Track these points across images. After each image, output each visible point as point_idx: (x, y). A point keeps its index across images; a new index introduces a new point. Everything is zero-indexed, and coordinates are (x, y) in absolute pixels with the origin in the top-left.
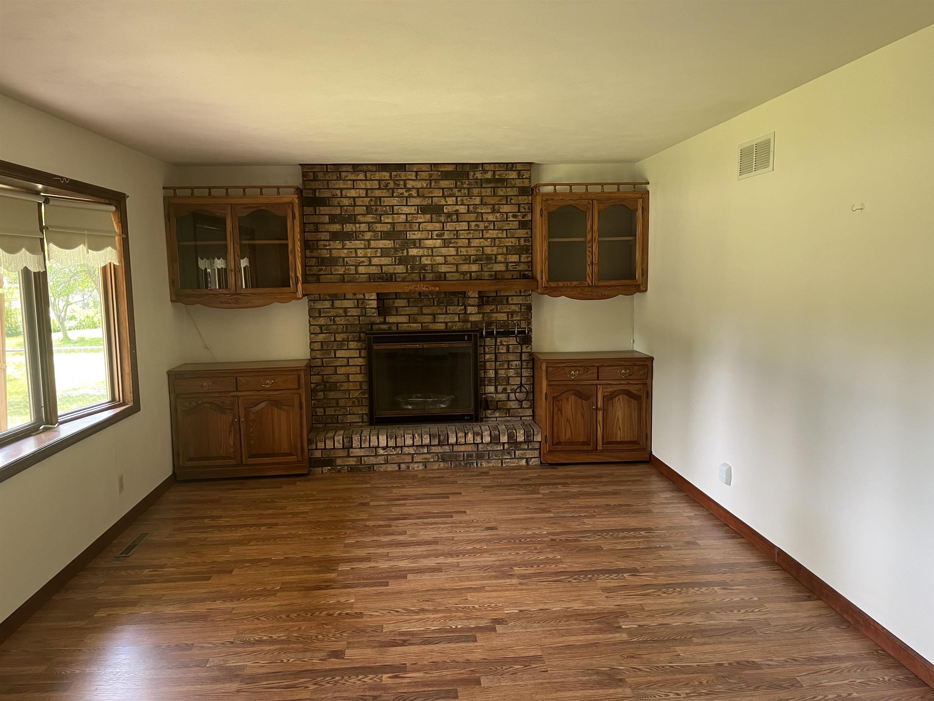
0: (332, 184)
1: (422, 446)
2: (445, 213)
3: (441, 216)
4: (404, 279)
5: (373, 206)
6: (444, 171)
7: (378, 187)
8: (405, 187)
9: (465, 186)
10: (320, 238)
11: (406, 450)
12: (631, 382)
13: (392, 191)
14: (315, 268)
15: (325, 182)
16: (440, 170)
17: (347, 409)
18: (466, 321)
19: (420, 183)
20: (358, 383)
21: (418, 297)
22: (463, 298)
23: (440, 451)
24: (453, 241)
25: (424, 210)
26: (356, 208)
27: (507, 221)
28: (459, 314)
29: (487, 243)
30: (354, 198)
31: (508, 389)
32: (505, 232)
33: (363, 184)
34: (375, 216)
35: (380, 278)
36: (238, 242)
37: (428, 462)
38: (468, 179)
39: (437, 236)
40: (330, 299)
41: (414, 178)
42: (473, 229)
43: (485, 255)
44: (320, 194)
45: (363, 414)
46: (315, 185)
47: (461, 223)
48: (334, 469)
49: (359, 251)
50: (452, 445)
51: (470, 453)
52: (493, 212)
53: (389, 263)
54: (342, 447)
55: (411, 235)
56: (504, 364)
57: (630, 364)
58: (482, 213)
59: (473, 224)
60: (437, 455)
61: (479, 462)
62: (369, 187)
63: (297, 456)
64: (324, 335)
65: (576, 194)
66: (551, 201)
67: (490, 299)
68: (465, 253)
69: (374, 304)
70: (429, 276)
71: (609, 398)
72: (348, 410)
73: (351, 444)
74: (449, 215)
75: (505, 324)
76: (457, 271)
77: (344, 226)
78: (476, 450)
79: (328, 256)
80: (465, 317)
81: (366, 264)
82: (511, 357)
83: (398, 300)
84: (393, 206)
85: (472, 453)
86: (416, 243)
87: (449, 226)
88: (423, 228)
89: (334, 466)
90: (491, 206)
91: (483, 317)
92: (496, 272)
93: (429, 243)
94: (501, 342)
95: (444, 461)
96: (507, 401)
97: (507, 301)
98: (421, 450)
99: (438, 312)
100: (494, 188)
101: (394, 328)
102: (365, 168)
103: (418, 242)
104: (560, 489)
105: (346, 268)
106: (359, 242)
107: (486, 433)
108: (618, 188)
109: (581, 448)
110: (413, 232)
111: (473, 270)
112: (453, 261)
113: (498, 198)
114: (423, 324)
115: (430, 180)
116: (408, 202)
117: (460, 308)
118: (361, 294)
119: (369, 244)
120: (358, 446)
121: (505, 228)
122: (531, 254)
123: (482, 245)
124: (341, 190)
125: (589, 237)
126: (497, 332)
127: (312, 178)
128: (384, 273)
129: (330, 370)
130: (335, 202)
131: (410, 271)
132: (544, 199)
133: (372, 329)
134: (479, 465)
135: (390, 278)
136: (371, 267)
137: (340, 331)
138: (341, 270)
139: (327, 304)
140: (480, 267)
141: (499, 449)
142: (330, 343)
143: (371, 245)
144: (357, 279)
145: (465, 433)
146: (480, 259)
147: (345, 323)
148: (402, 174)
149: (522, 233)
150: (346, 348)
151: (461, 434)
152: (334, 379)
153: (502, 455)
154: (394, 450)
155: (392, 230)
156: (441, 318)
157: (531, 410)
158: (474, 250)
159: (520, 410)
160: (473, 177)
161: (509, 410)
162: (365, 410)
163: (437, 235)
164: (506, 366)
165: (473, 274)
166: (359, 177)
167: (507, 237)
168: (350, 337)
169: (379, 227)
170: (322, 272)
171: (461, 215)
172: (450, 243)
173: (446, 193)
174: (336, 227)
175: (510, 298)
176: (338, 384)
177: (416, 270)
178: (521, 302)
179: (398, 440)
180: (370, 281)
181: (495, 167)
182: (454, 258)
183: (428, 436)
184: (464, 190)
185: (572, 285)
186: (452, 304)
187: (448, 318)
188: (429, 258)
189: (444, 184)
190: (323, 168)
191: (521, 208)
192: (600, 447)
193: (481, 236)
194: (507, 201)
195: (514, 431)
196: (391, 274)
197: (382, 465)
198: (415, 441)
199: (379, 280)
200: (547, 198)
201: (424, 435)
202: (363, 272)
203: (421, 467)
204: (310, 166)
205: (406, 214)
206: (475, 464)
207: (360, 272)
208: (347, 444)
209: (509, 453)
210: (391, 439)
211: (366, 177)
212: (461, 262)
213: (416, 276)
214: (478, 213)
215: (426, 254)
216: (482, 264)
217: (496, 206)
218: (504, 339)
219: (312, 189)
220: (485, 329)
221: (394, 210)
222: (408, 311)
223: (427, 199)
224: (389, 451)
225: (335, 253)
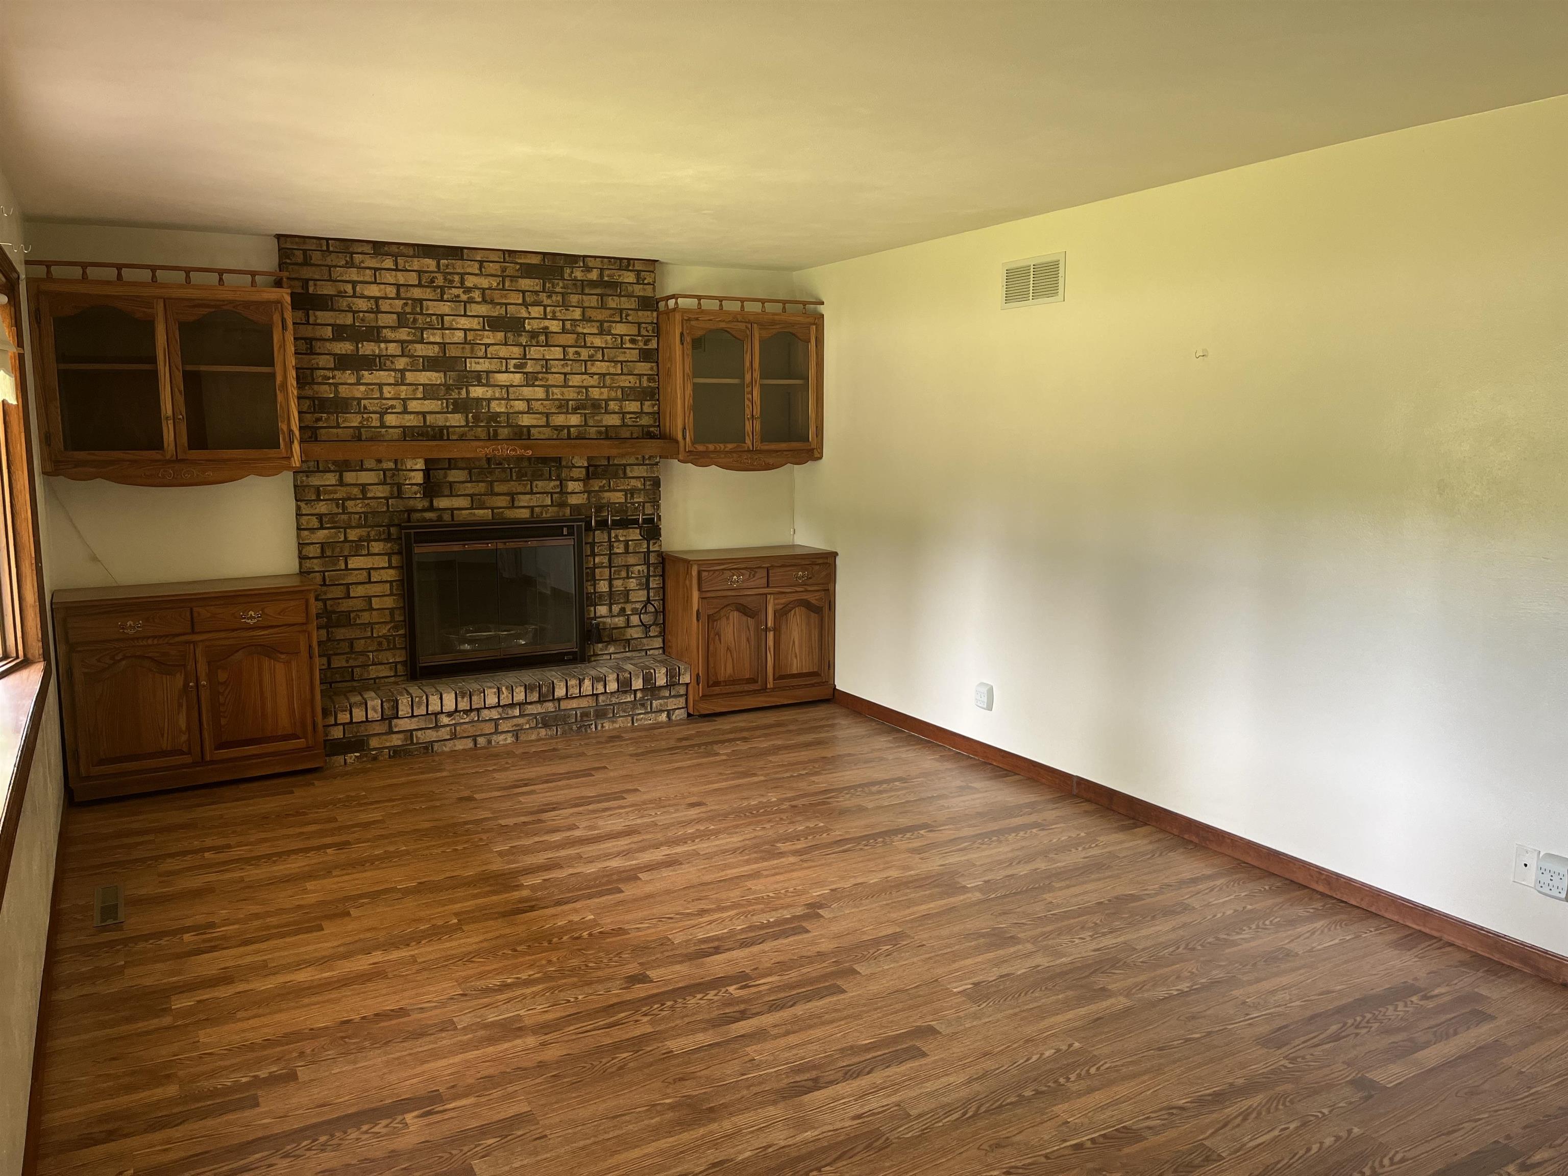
0: (337, 273)
1: (512, 705)
2: (527, 332)
3: (521, 335)
4: (462, 435)
5: (409, 313)
6: (524, 264)
7: (417, 283)
8: (461, 284)
9: (558, 289)
10: (318, 364)
11: (486, 714)
12: (809, 588)
13: (441, 291)
14: (308, 416)
15: (325, 269)
16: (519, 261)
17: (368, 656)
18: (562, 505)
19: (487, 280)
20: (387, 612)
21: (487, 466)
22: (558, 468)
23: (540, 710)
24: (540, 376)
25: (494, 324)
26: (380, 316)
27: (622, 348)
28: (552, 494)
29: (594, 381)
30: (377, 299)
31: (627, 610)
32: (619, 365)
33: (391, 276)
34: (413, 331)
35: (422, 435)
36: (181, 368)
37: (521, 729)
38: (563, 279)
39: (514, 368)
40: (336, 468)
41: (477, 272)
42: (571, 358)
43: (590, 400)
44: (315, 288)
45: (396, 663)
46: (306, 273)
47: (552, 348)
48: (366, 755)
49: (386, 389)
50: (559, 700)
51: (584, 710)
52: (601, 333)
53: (437, 410)
54: (380, 718)
55: (473, 365)
56: (621, 571)
57: (809, 563)
58: (585, 334)
59: (571, 351)
60: (536, 718)
61: (599, 722)
62: (401, 282)
63: (306, 738)
64: (326, 531)
65: (728, 313)
66: (696, 322)
67: (600, 470)
68: (559, 397)
69: (419, 478)
70: (504, 432)
71: (782, 614)
72: (371, 657)
73: (395, 712)
74: (534, 335)
75: (621, 509)
76: (547, 425)
77: (360, 346)
78: (594, 704)
79: (332, 395)
80: (561, 498)
81: (399, 411)
82: (631, 560)
83: (453, 471)
84: (442, 316)
85: (587, 710)
86: (479, 378)
87: (534, 352)
88: (492, 354)
89: (365, 750)
90: (598, 324)
91: (588, 498)
92: (606, 427)
93: (502, 378)
94: (616, 536)
95: (546, 725)
96: (625, 627)
97: (625, 473)
98: (510, 712)
99: (519, 491)
100: (602, 295)
101: (447, 517)
102: (394, 249)
103: (484, 375)
104: (743, 746)
105: (363, 417)
106: (387, 373)
107: (611, 677)
108: (784, 308)
109: (747, 687)
110: (477, 360)
111: (573, 423)
112: (541, 409)
113: (609, 312)
114: (495, 511)
115: (504, 278)
116: (468, 311)
117: (553, 484)
118: (390, 461)
119: (403, 377)
120: (408, 713)
121: (619, 359)
122: (658, 400)
123: (585, 384)
124: (354, 283)
125: (748, 377)
126: (612, 520)
127: (300, 259)
128: (429, 426)
129: (337, 592)
130: (343, 303)
131: (473, 423)
132: (686, 318)
133: (409, 520)
134: (599, 728)
135: (439, 434)
136: (407, 417)
137: (354, 524)
138: (355, 421)
139: (331, 479)
140: (583, 419)
141: (629, 699)
142: (338, 545)
143: (406, 379)
144: (383, 436)
145: (580, 679)
146: (583, 406)
147: (363, 510)
148: (458, 264)
149: (644, 368)
150: (365, 552)
151: (573, 682)
152: (345, 605)
153: (633, 709)
154: (465, 716)
155: (441, 354)
156: (524, 500)
157: (660, 639)
158: (574, 392)
159: (644, 641)
160: (570, 276)
161: (628, 641)
162: (400, 656)
163: (515, 366)
164: (624, 574)
165: (572, 429)
166: (384, 263)
167: (622, 374)
168: (373, 533)
169: (420, 350)
170: (320, 424)
171: (552, 335)
172: (536, 379)
173: (528, 299)
174: (345, 347)
175: (628, 468)
176: (352, 615)
177: (482, 421)
178: (645, 475)
179: (474, 698)
180: (405, 440)
181: (602, 262)
182: (542, 404)
183: (522, 689)
184: (557, 296)
185: (726, 449)
186: (540, 477)
187: (534, 500)
188: (503, 402)
189: (526, 283)
190: (321, 245)
191: (642, 329)
192: (770, 685)
193: (584, 370)
194: (621, 317)
195: (652, 671)
196: (441, 428)
197: (446, 742)
198: (501, 698)
199: (420, 438)
200: (689, 317)
201: (516, 687)
202: (393, 424)
203: (510, 739)
204: (297, 239)
205: (465, 330)
206: (593, 726)
207: (388, 424)
208: (388, 713)
209: (643, 705)
210: (463, 698)
211: (397, 266)
212: (553, 410)
213: (482, 431)
214: (578, 334)
215: (497, 395)
216: (585, 414)
217: (606, 325)
218: (620, 532)
219: (301, 279)
220: (595, 517)
221: (445, 322)
222: (470, 488)
223: (498, 307)
224: (458, 718)
225: (344, 391)
